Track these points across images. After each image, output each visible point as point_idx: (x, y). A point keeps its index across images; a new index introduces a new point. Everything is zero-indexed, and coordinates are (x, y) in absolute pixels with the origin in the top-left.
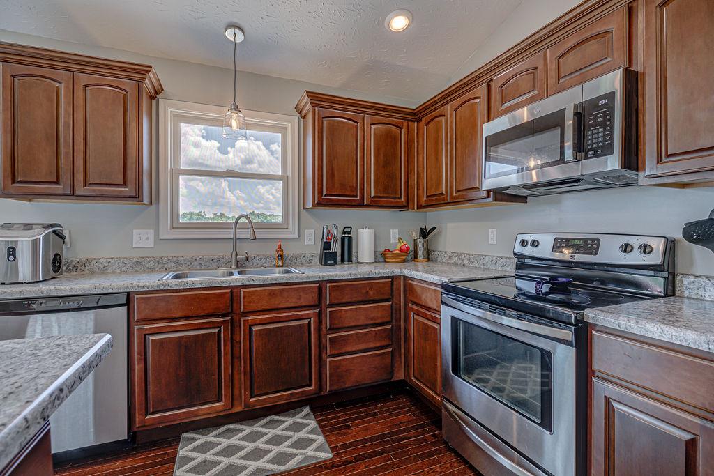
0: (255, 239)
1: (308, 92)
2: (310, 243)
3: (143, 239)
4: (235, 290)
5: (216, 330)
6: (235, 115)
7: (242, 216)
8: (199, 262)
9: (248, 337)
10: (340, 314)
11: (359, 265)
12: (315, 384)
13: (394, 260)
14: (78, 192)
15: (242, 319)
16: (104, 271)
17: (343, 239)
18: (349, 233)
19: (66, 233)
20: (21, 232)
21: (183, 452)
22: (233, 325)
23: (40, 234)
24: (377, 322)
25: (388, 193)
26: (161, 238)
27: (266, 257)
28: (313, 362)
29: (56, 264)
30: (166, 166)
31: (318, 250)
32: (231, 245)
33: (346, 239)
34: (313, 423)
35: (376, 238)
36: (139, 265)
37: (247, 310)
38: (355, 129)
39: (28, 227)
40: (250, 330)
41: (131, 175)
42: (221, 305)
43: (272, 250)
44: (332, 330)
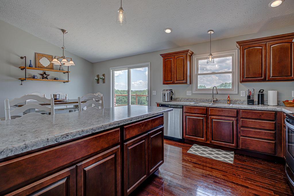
0: (218, 94)
1: (237, 42)
2: (243, 96)
3: (189, 93)
4: (208, 108)
5: (202, 118)
6: (210, 57)
7: (214, 87)
8: (202, 100)
9: (211, 122)
10: (246, 122)
11: (268, 106)
12: (235, 143)
13: (289, 105)
14: (175, 82)
15: (210, 117)
16: (180, 101)
17: (259, 95)
18: (262, 92)
19: (173, 92)
20: (166, 91)
21: (193, 147)
22: (207, 118)
23: (169, 92)
24: (266, 128)
25: (282, 74)
26: (193, 93)
27: (224, 100)
28: (234, 136)
29: (171, 98)
30: (194, 73)
31: (246, 99)
32: (212, 96)
33: (260, 95)
34: (233, 156)
35: (278, 94)
36: (187, 100)
37: (211, 114)
38: (261, 50)
39: (167, 90)
40: (212, 120)
41: (185, 78)
42: (204, 112)
43: (226, 98)
44: (242, 127)
